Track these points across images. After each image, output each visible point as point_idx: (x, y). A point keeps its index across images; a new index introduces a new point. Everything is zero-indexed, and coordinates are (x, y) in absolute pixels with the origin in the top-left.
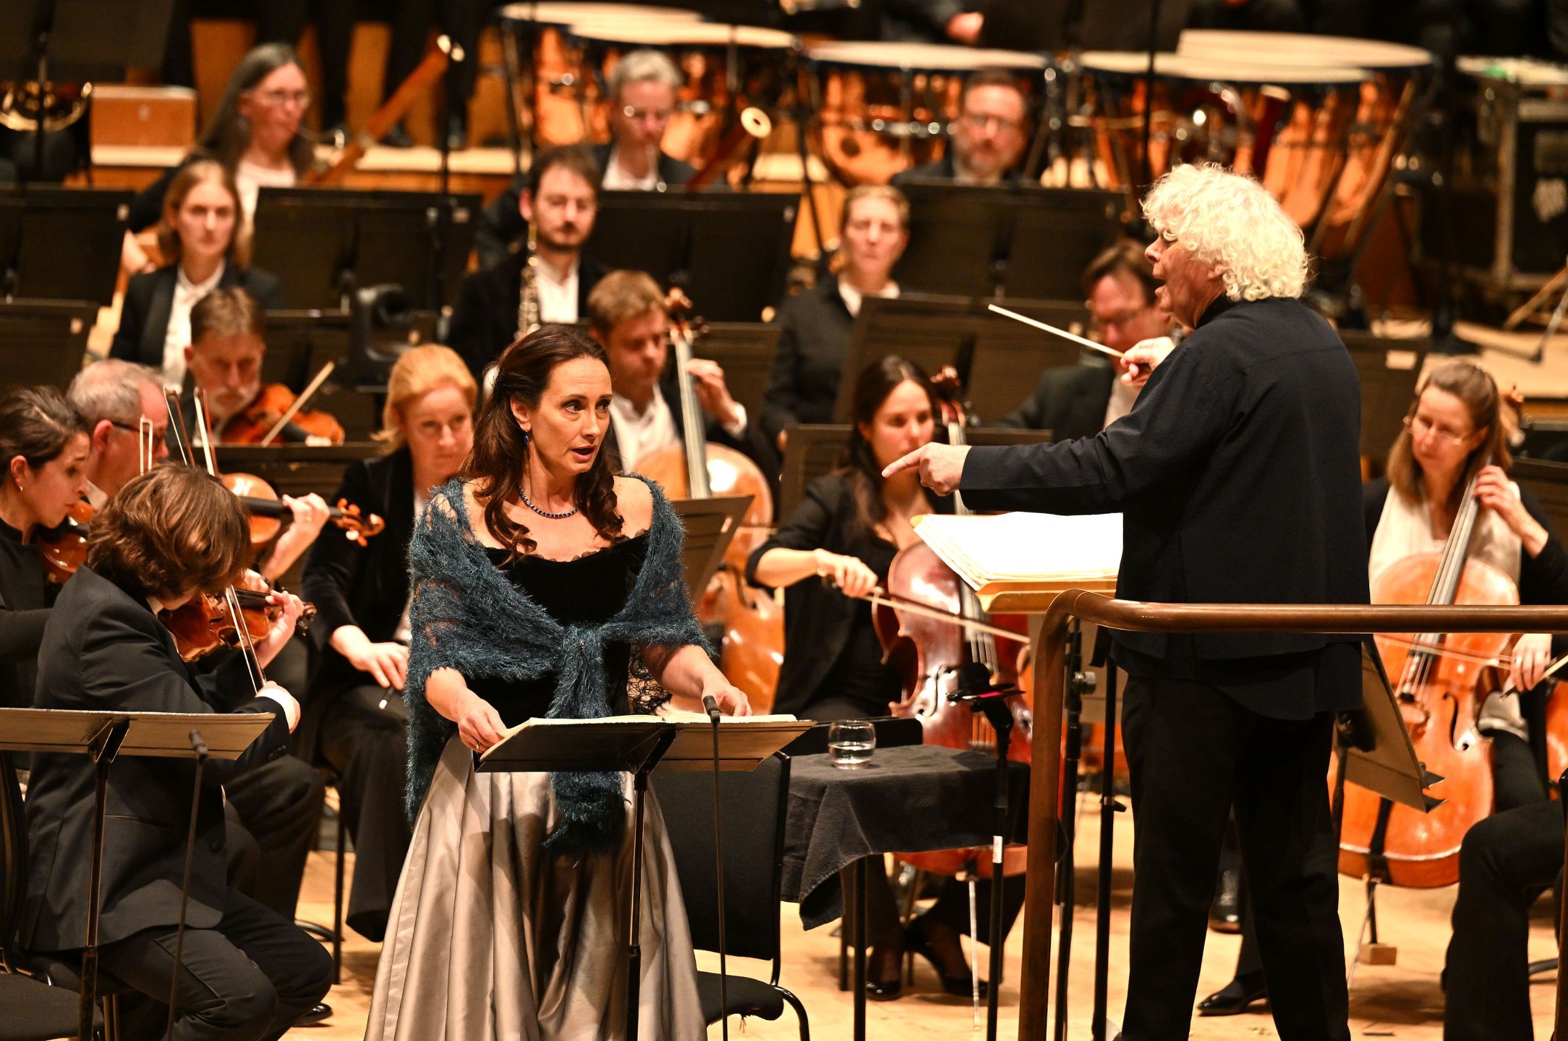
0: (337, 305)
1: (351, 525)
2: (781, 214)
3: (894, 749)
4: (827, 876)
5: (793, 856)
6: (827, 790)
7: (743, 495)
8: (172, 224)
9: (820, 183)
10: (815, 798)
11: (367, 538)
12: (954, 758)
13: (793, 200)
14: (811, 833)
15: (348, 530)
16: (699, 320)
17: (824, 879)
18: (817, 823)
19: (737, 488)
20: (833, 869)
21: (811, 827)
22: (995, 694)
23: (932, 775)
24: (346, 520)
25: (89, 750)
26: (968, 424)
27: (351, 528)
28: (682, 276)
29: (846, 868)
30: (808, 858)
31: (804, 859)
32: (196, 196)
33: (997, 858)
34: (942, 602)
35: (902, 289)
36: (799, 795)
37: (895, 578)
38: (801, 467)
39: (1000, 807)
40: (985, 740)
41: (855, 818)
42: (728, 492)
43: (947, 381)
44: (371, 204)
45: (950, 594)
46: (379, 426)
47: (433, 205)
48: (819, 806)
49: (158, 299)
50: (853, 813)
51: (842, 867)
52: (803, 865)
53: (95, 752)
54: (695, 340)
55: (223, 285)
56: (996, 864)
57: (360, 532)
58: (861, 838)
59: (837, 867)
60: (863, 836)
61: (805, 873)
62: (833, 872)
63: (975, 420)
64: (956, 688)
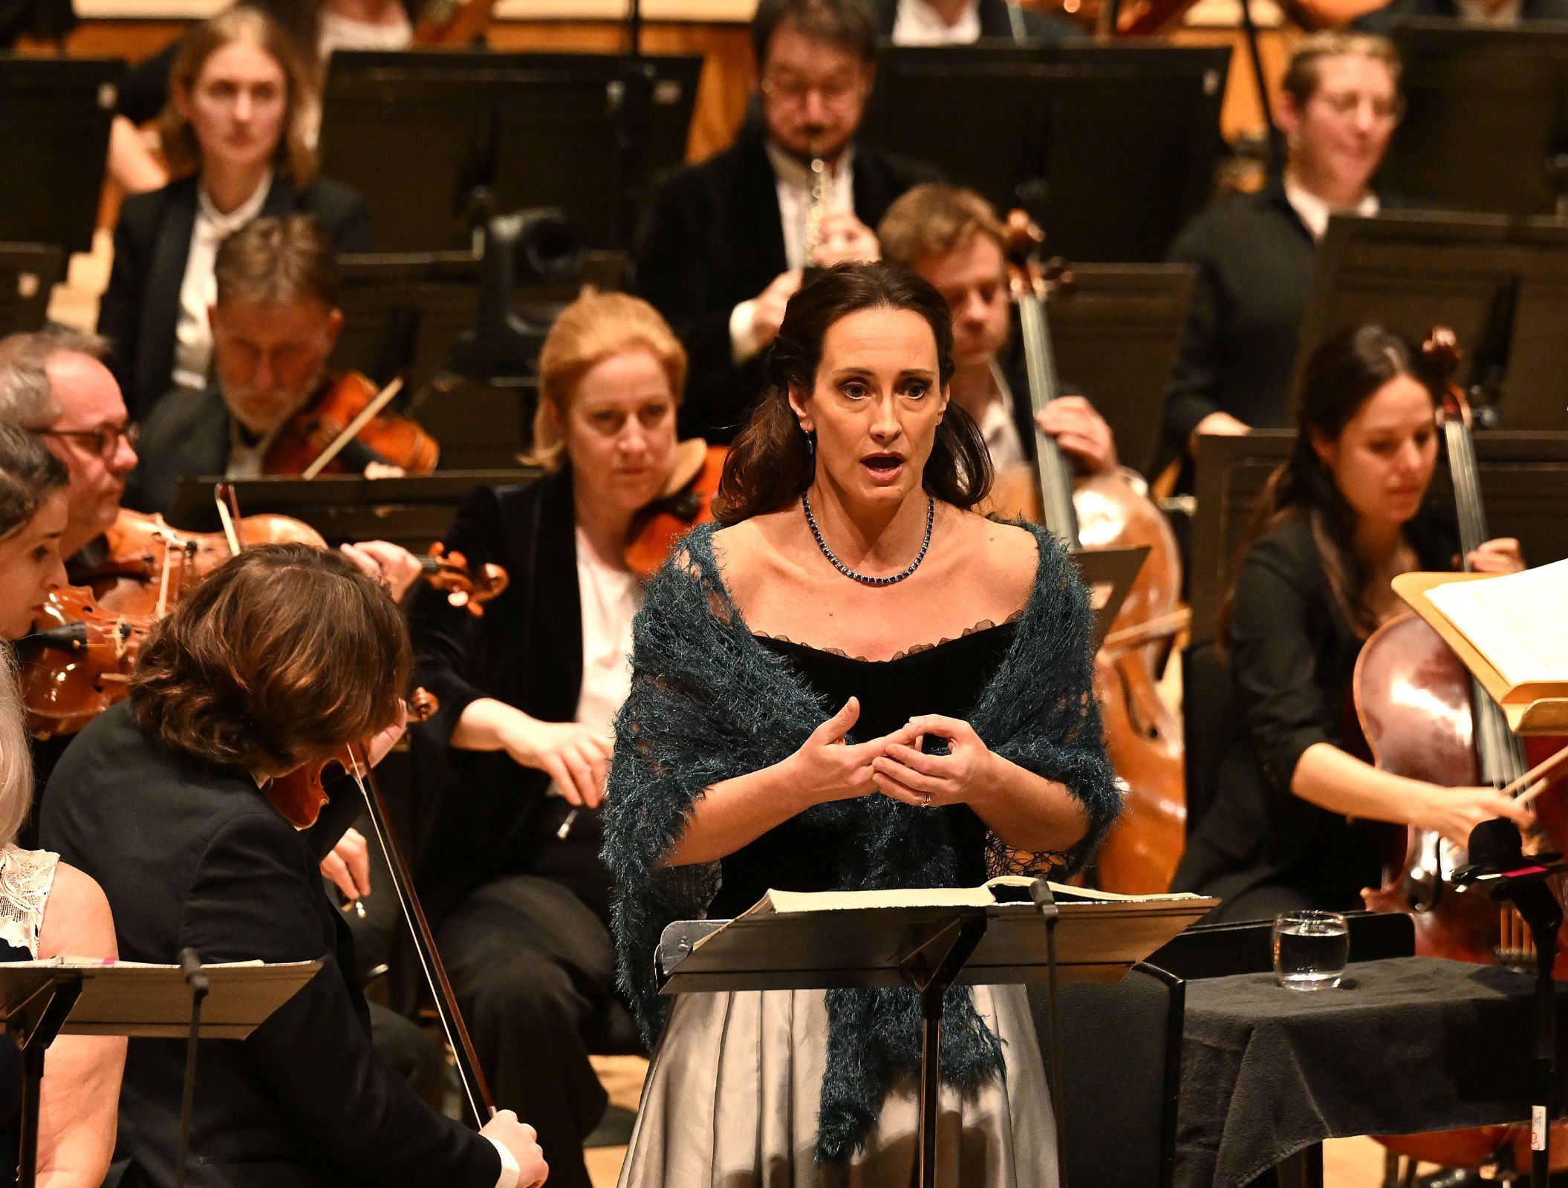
0: (468, 245)
1: (454, 583)
2: (1200, 82)
3: (1368, 964)
4: (1254, 1176)
5: (1200, 1143)
6: (1254, 1032)
7: (1133, 546)
8: (182, 110)
9: (1270, 29)
10: (1235, 1047)
11: (482, 604)
12: (1470, 977)
13: (1219, 59)
14: (1228, 1105)
15: (449, 592)
16: (1056, 262)
17: (1248, 1180)
18: (1237, 1089)
19: (1124, 537)
20: (1264, 1165)
21: (1229, 1094)
22: (1537, 869)
23: (1428, 1006)
24: (445, 575)
25: (8, 1030)
26: (1477, 421)
27: (455, 588)
28: (1035, 188)
29: (1285, 1161)
30: (1223, 1145)
31: (1216, 1147)
32: (222, 65)
33: (1539, 1143)
34: (1444, 719)
35: (1383, 204)
36: (1208, 1042)
37: (1363, 682)
38: (1224, 501)
39: (1541, 1057)
40: (1521, 945)
41: (1302, 1078)
42: (1111, 544)
43: (1442, 351)
44: (519, 76)
45: (1456, 706)
46: (527, 442)
47: (615, 78)
48: (1241, 1059)
49: (166, 244)
50: (1298, 1068)
51: (1279, 1160)
52: (1215, 1157)
53: (22, 1031)
54: (1050, 294)
55: (269, 208)
56: (1537, 1153)
57: (470, 594)
58: (1313, 1112)
59: (1270, 1161)
60: (1316, 1109)
61: (1217, 1170)
62: (1263, 1169)
63: (1488, 415)
64: (1467, 862)
